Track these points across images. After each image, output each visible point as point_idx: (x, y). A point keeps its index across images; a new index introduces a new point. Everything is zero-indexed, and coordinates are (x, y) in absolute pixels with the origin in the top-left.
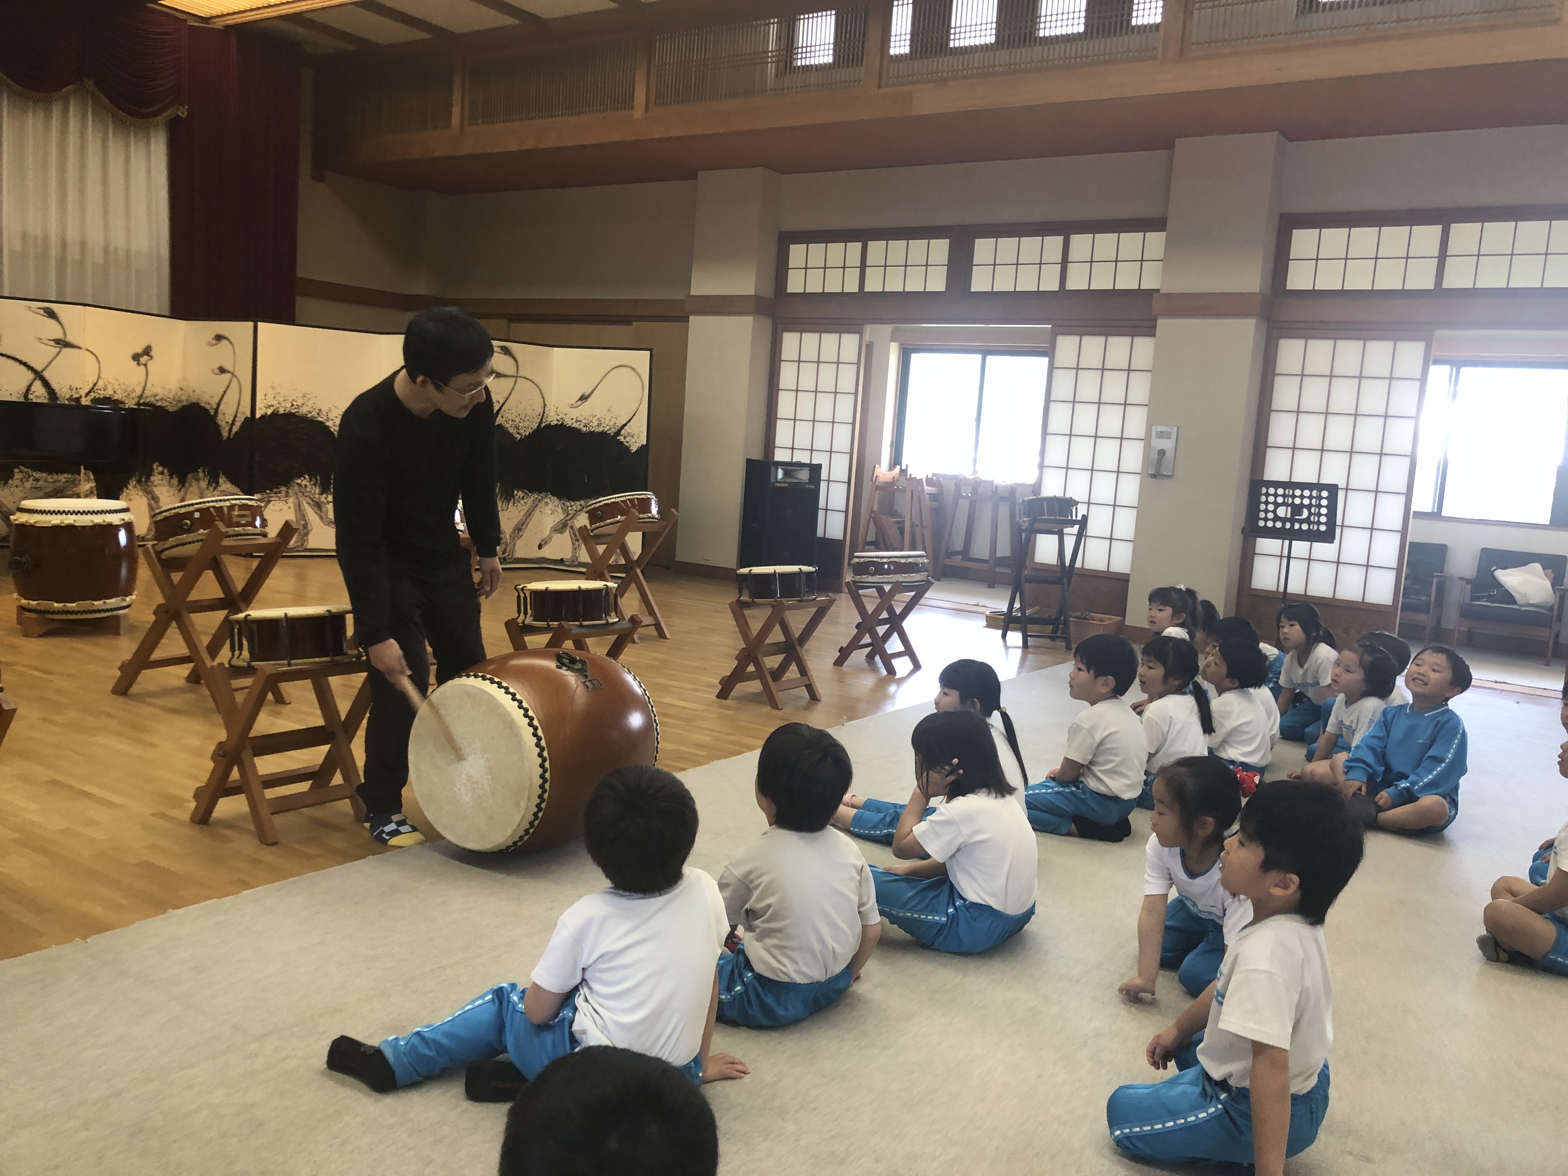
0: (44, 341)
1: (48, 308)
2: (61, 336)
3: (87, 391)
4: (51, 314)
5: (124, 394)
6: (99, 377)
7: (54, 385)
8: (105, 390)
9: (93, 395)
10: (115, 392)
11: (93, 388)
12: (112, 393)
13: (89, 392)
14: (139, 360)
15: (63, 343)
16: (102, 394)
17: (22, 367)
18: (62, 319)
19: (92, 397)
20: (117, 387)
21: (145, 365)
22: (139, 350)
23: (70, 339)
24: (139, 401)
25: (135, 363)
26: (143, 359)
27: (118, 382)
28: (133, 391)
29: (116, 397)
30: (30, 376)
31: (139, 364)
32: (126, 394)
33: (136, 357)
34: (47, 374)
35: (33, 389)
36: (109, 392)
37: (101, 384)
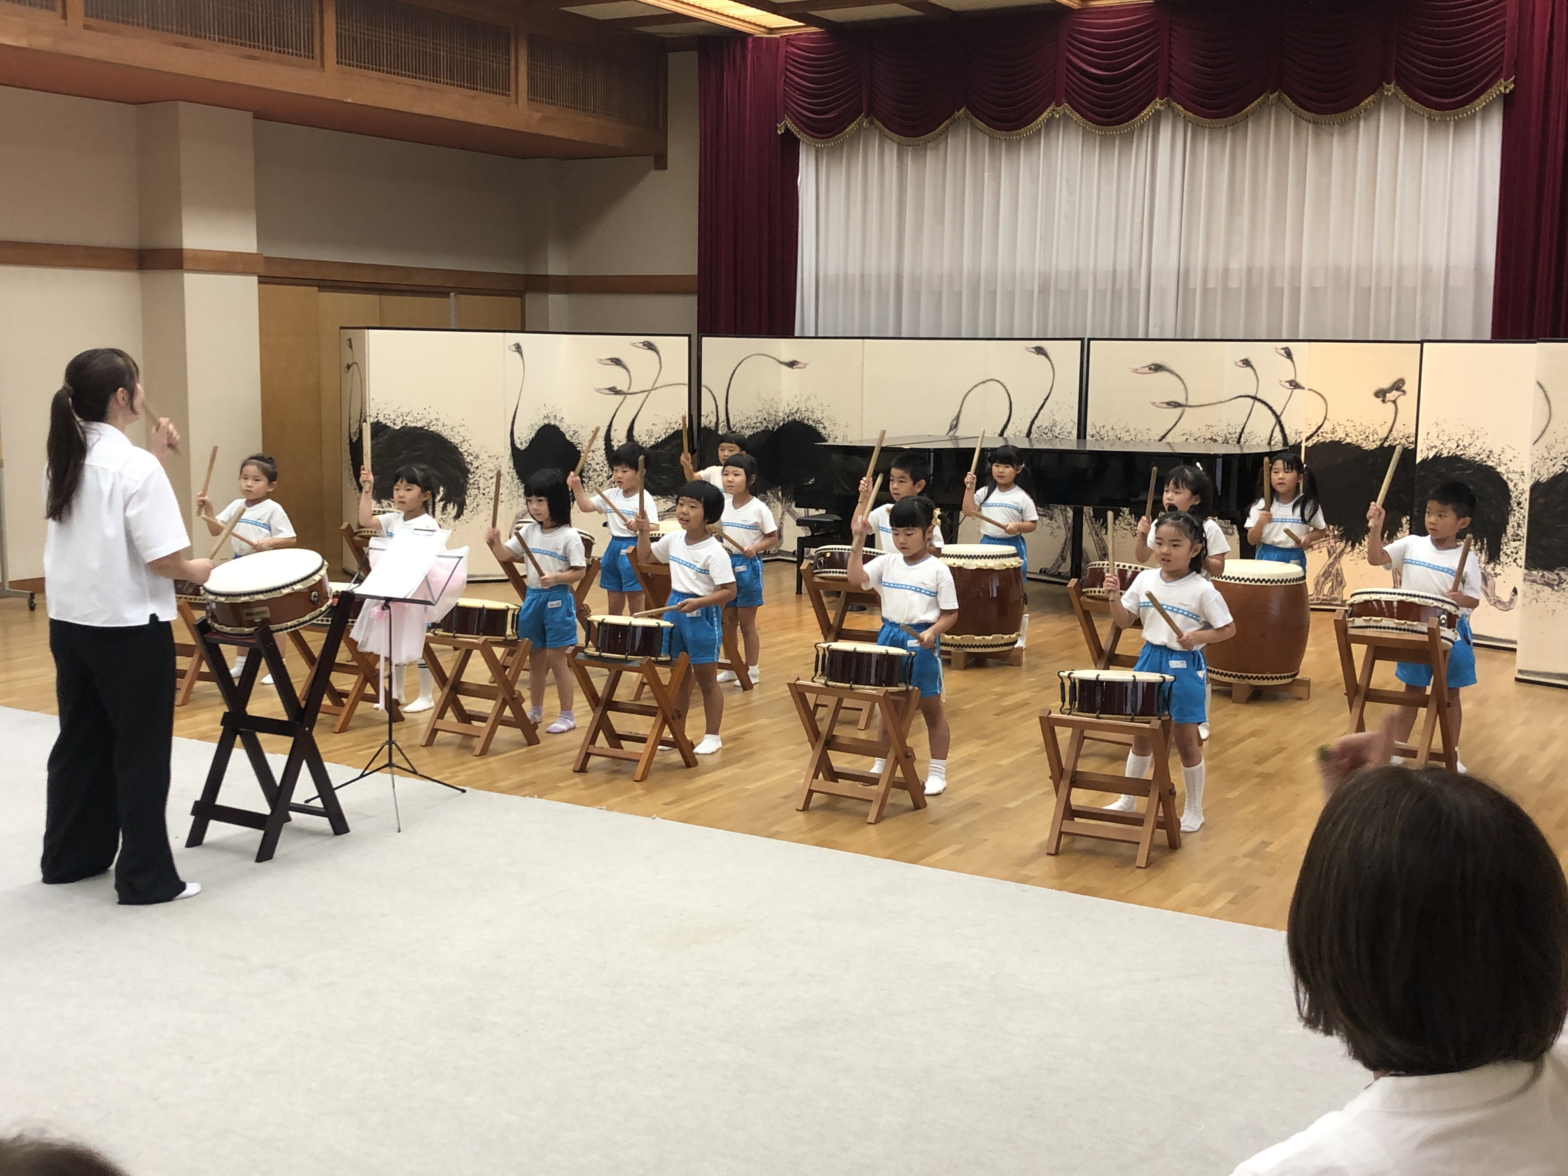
0: (1283, 383)
1: (1287, 348)
2: (1292, 377)
3: (1308, 435)
4: (1289, 355)
5: (1360, 437)
6: (1325, 418)
7: (1287, 432)
8: (1333, 433)
9: (1315, 439)
10: (1347, 435)
11: (1316, 431)
12: (1343, 436)
13: (1311, 436)
14: (1384, 396)
15: (1294, 385)
16: (1328, 438)
17: (1269, 412)
18: (1295, 358)
19: (1315, 442)
20: (1349, 430)
21: (1394, 402)
22: (1386, 385)
23: (1297, 380)
24: (1382, 444)
25: (1379, 400)
26: (1390, 396)
27: (1353, 424)
28: (1375, 432)
29: (1348, 440)
30: (1273, 420)
31: (1384, 401)
32: (1364, 437)
33: (1381, 394)
34: (1282, 418)
35: (1274, 435)
36: (1339, 435)
37: (1327, 427)
